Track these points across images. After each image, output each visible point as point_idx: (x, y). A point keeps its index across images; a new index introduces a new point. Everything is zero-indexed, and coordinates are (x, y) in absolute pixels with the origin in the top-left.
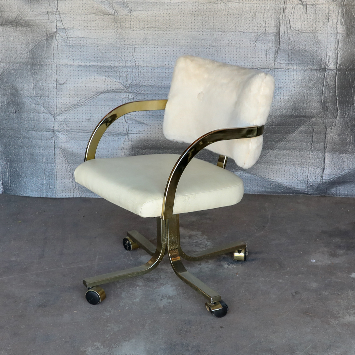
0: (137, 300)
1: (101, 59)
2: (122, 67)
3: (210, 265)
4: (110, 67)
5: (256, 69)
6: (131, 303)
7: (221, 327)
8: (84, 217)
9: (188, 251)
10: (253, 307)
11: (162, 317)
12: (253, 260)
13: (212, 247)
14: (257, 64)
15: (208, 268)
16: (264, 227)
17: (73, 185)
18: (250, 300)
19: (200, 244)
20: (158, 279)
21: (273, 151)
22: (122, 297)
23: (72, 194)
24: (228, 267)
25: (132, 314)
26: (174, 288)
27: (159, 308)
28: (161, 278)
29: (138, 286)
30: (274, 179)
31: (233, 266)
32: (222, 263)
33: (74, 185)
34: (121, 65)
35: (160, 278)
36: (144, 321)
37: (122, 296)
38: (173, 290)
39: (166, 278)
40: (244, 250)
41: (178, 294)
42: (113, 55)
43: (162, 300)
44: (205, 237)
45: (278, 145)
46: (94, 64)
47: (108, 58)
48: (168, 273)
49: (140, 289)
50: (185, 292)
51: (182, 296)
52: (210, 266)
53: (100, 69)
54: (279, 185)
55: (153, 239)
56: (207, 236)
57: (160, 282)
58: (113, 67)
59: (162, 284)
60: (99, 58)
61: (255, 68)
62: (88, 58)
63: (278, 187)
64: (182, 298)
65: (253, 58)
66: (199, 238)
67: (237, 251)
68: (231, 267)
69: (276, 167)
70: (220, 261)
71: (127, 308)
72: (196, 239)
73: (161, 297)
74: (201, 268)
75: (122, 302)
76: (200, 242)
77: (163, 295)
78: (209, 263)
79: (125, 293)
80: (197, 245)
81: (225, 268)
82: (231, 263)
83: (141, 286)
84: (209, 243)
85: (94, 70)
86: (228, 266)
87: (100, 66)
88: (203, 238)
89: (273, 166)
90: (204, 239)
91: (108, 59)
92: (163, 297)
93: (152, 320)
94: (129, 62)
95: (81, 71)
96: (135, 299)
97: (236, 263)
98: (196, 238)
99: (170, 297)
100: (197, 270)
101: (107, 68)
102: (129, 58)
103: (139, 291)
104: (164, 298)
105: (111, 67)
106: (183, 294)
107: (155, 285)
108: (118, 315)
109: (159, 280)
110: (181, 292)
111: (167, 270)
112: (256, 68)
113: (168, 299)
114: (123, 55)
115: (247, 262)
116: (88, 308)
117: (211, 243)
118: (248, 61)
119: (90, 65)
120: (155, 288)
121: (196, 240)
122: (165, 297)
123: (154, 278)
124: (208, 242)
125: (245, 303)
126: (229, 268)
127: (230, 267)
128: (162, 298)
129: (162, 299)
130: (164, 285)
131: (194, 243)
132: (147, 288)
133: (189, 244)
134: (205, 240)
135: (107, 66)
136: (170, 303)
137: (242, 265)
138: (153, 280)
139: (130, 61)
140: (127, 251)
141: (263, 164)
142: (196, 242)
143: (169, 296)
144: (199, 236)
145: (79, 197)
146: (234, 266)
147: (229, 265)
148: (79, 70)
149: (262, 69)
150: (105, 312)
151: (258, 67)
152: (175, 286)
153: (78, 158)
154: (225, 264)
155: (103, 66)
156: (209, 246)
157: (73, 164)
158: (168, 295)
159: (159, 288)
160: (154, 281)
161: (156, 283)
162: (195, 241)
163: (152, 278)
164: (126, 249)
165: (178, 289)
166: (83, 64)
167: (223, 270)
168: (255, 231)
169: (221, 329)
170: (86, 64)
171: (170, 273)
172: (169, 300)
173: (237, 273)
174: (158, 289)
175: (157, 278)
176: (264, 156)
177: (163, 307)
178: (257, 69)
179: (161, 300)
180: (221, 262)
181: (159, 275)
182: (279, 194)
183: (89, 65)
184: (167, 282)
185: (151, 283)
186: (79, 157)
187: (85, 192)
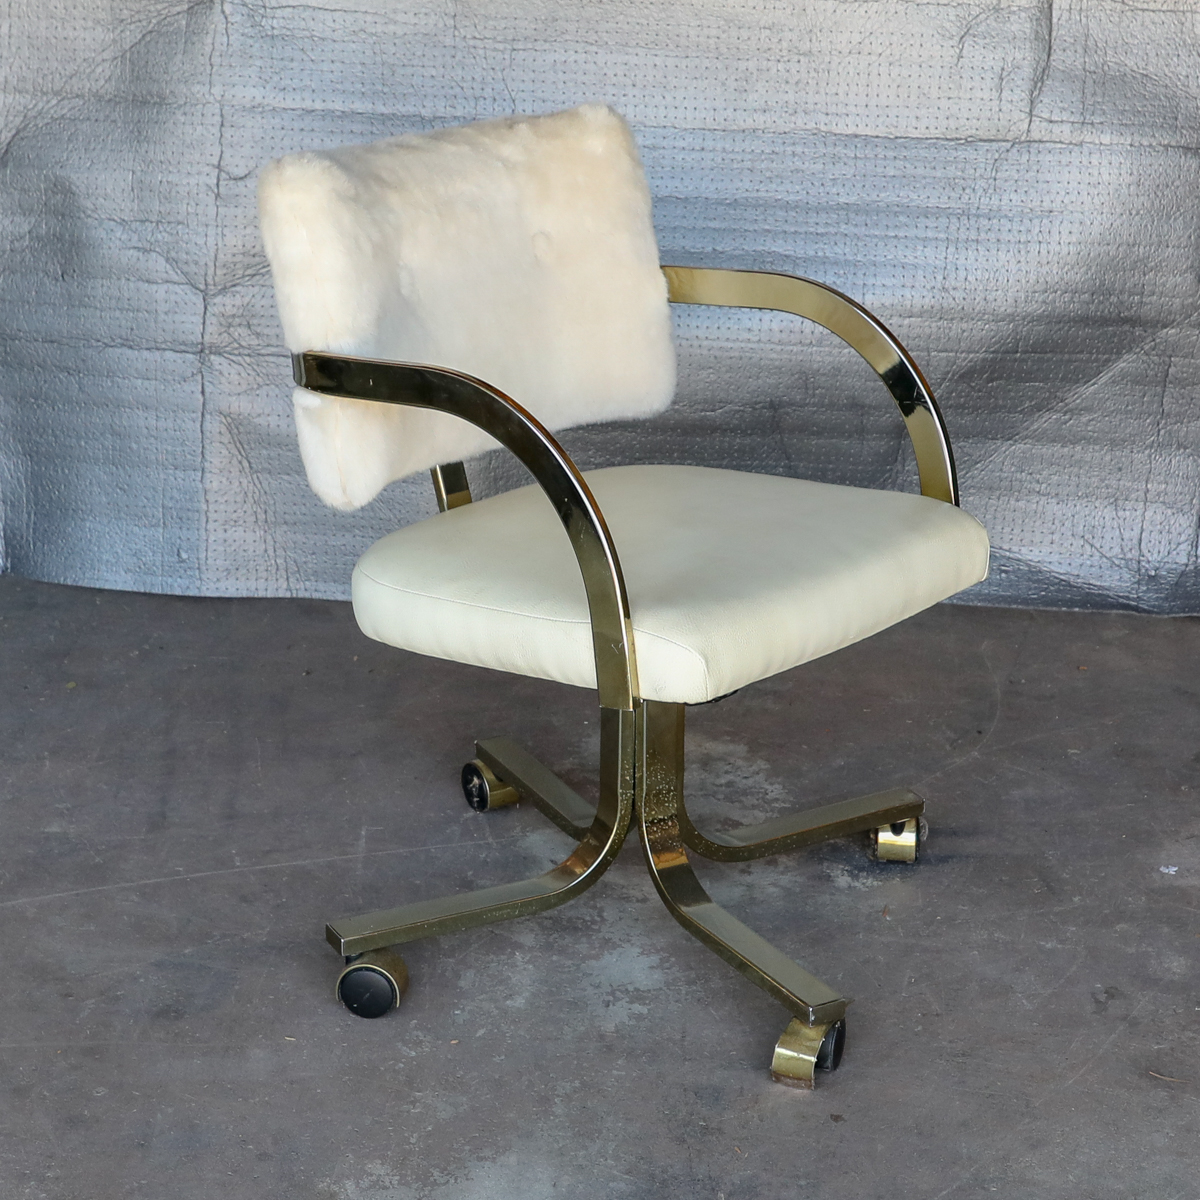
0: (519, 1002)
1: (386, 90)
2: (462, 120)
3: (782, 873)
4: (418, 119)
5: (961, 139)
6: (496, 1012)
7: (836, 1118)
8: (308, 673)
9: (700, 816)
10: (950, 1042)
11: (615, 1072)
12: (944, 859)
13: (787, 805)
14: (963, 121)
15: (774, 885)
16: (980, 732)
17: (266, 551)
18: (937, 1015)
19: (745, 793)
20: (594, 922)
21: (1011, 445)
22: (461, 988)
23: (261, 584)
24: (850, 887)
25: (503, 1057)
26: (654, 959)
27: (602, 1037)
28: (603, 920)
29: (519, 946)
30: (1015, 549)
31: (867, 882)
32: (828, 868)
33: (271, 552)
34: (459, 114)
35: (598, 919)
36: (546, 1086)
37: (462, 983)
38: (652, 967)
39: (621, 919)
40: (913, 823)
41: (667, 984)
42: (433, 76)
43: (611, 1006)
44: (762, 765)
45: (1032, 423)
46: (359, 106)
47: (413, 86)
48: (627, 899)
49: (528, 962)
50: (693, 975)
51: (684, 992)
52: (785, 880)
53: (381, 127)
54: (1030, 571)
55: (569, 766)
56: (767, 760)
57: (601, 935)
58: (430, 121)
59: (608, 944)
60: (380, 87)
61: (954, 136)
62: (339, 86)
63: (1029, 580)
64: (686, 999)
65: (951, 101)
66: (739, 768)
67: (887, 826)
68: (863, 884)
69: (1021, 504)
70: (821, 861)
71: (481, 1032)
72: (727, 772)
73: (608, 994)
74: (750, 886)
75: (463, 1010)
76: (742, 784)
77: (615, 987)
78: (781, 868)
79: (470, 974)
80: (734, 794)
81: (838, 889)
82: (862, 869)
83: (531, 949)
84: (775, 790)
85: (357, 128)
86: (849, 879)
87: (382, 115)
88: (755, 768)
89: (1012, 502)
90: (758, 773)
91: (411, 90)
92: (613, 993)
93: (577, 1083)
94: (487, 102)
95: (313, 130)
96: (510, 997)
97: (882, 870)
98: (728, 768)
99: (638, 996)
100: (738, 893)
101: (406, 125)
102: (488, 92)
103: (525, 969)
104: (619, 1000)
105: (423, 119)
106: (690, 983)
107: (583, 947)
108: (449, 1056)
109: (595, 927)
110: (678, 975)
111: (624, 890)
112: (958, 136)
113: (631, 1002)
114: (470, 78)
115: (921, 867)
116: (338, 1030)
117: (784, 788)
118: (930, 110)
119: (346, 109)
120: (584, 959)
121: (730, 777)
122: (622, 992)
123: (578, 918)
124: (771, 784)
125: (920, 1028)
126: (855, 887)
127: (856, 884)
128: (611, 998)
129: (609, 1001)
130: (615, 946)
131: (721, 785)
132: (555, 958)
133: (701, 790)
134: (761, 778)
135: (409, 116)
136: (639, 1017)
137: (901, 879)
138: (572, 928)
139: (495, 99)
140: (471, 813)
141: (973, 494)
142: (729, 784)
143: (637, 990)
144: (740, 763)
145: (288, 595)
146: (875, 883)
147: (855, 877)
148: (302, 130)
149: (981, 140)
150: (399, 1045)
151: (969, 133)
152: (658, 951)
153: (289, 454)
154: (839, 872)
155: (393, 115)
156: (777, 800)
157: (270, 473)
158: (631, 988)
159: (597, 957)
160: (576, 929)
161: (584, 940)
162: (723, 781)
163: (570, 920)
164: (471, 803)
165: (667, 965)
166: (318, 105)
167: (833, 894)
168: (948, 747)
169: (834, 1124)
170: (330, 106)
171: (638, 901)
172: (637, 1008)
173: (885, 911)
174: (593, 963)
175: (588, 918)
176: (980, 461)
177: (617, 1031)
178: (963, 141)
179: (608, 1006)
180: (826, 864)
181: (595, 907)
182: (1031, 607)
183: (343, 112)
184: (628, 935)
185: (568, 940)
186: (290, 450)
187: (309, 580)
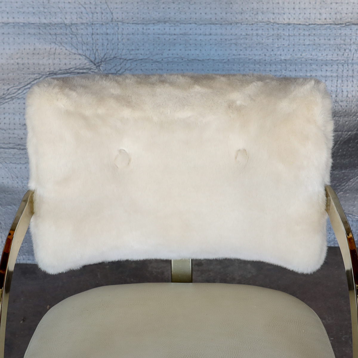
1: (46, 10)
2: (86, 25)
4: (63, 25)
5: (343, 24)
14: (344, 15)
34: (84, 22)
42: (69, 3)
46: (32, 20)
47: (59, 8)
53: (44, 30)
58: (70, 26)
60: (42, 9)
61: (340, 22)
62: (21, 10)
65: (337, 5)
85: (32, 31)
87: (44, 24)
91: (59, 10)
94: (98, 14)
95: (9, 34)
101: (57, 29)
102: (98, 10)
105: (66, 25)
112: (341, 22)
114: (88, 3)
118: (327, 9)
119: (25, 22)
135: (58, 24)
139: (102, 13)
141: (348, 193)
148: (3, 34)
149: (353, 24)
151: (347, 21)
153: (9, 196)
155: (50, 23)
166: (11, 20)
170: (17, 20)
176: (353, 178)
178: (344, 25)
183: (24, 23)
186: (10, 194)
187: (25, 255)
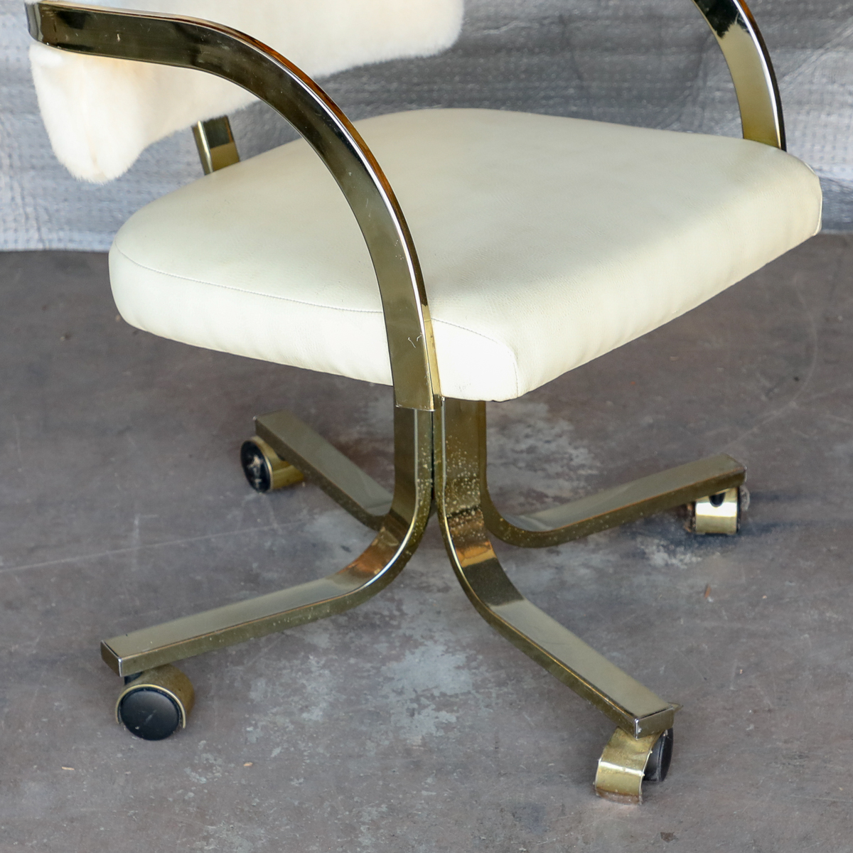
0: (316, 715)
3: (593, 552)
6: (291, 727)
9: (501, 489)
10: (786, 741)
13: (594, 472)
15: (586, 566)
16: (796, 379)
18: (770, 711)
19: (548, 459)
20: (392, 617)
22: (252, 701)
24: (666, 564)
25: (302, 780)
26: (460, 658)
27: (408, 752)
28: (403, 614)
29: (313, 649)
31: (687, 558)
32: (642, 543)
35: (397, 613)
36: (350, 812)
37: (253, 695)
38: (458, 668)
39: (421, 612)
41: (476, 687)
43: (416, 714)
44: (564, 425)
48: (428, 589)
49: (324, 667)
50: (503, 676)
51: (494, 695)
52: (597, 559)
56: (570, 420)
57: (401, 632)
59: (409, 643)
64: (497, 704)
66: (540, 431)
68: (681, 560)
70: (634, 536)
71: (276, 752)
72: (527, 436)
73: (412, 701)
74: (559, 569)
75: (256, 726)
76: (544, 449)
77: (419, 690)
78: (592, 546)
79: (261, 684)
80: (536, 462)
81: (654, 568)
82: (678, 544)
83: (326, 652)
84: (580, 455)
86: (666, 555)
88: (557, 430)
90: (560, 436)
92: (417, 700)
93: (384, 807)
96: (305, 708)
97: (702, 545)
98: (528, 431)
99: (445, 702)
100: (547, 575)
103: (320, 675)
104: (425, 707)
106: (501, 684)
107: (382, 647)
108: (243, 782)
109: (395, 623)
110: (487, 675)
111: (424, 579)
113: (438, 709)
116: (120, 755)
117: (590, 451)
120: (384, 661)
121: (530, 442)
122: (427, 698)
123: (375, 613)
124: (576, 448)
125: (752, 727)
126: (672, 565)
127: (674, 561)
128: (415, 706)
129: (414, 709)
130: (417, 645)
131: (522, 452)
132: (352, 661)
133: (501, 457)
134: (564, 441)
136: (447, 727)
137: (721, 553)
138: (371, 625)
140: (253, 495)
142: (531, 450)
143: (443, 695)
144: (541, 424)
146: (694, 559)
147: (671, 553)
150: (188, 770)
152: (463, 649)
154: (655, 547)
156: (582, 466)
158: (436, 693)
159: (398, 658)
160: (373, 626)
161: (383, 638)
162: (523, 447)
163: (366, 616)
164: (252, 484)
165: (474, 664)
167: (649, 574)
169: (665, 843)
171: (439, 591)
172: (446, 716)
173: (706, 591)
174: (394, 665)
175: (386, 613)
177: (424, 744)
179: (412, 715)
180: (639, 539)
181: (392, 600)
184: (430, 630)
185: (366, 639)
